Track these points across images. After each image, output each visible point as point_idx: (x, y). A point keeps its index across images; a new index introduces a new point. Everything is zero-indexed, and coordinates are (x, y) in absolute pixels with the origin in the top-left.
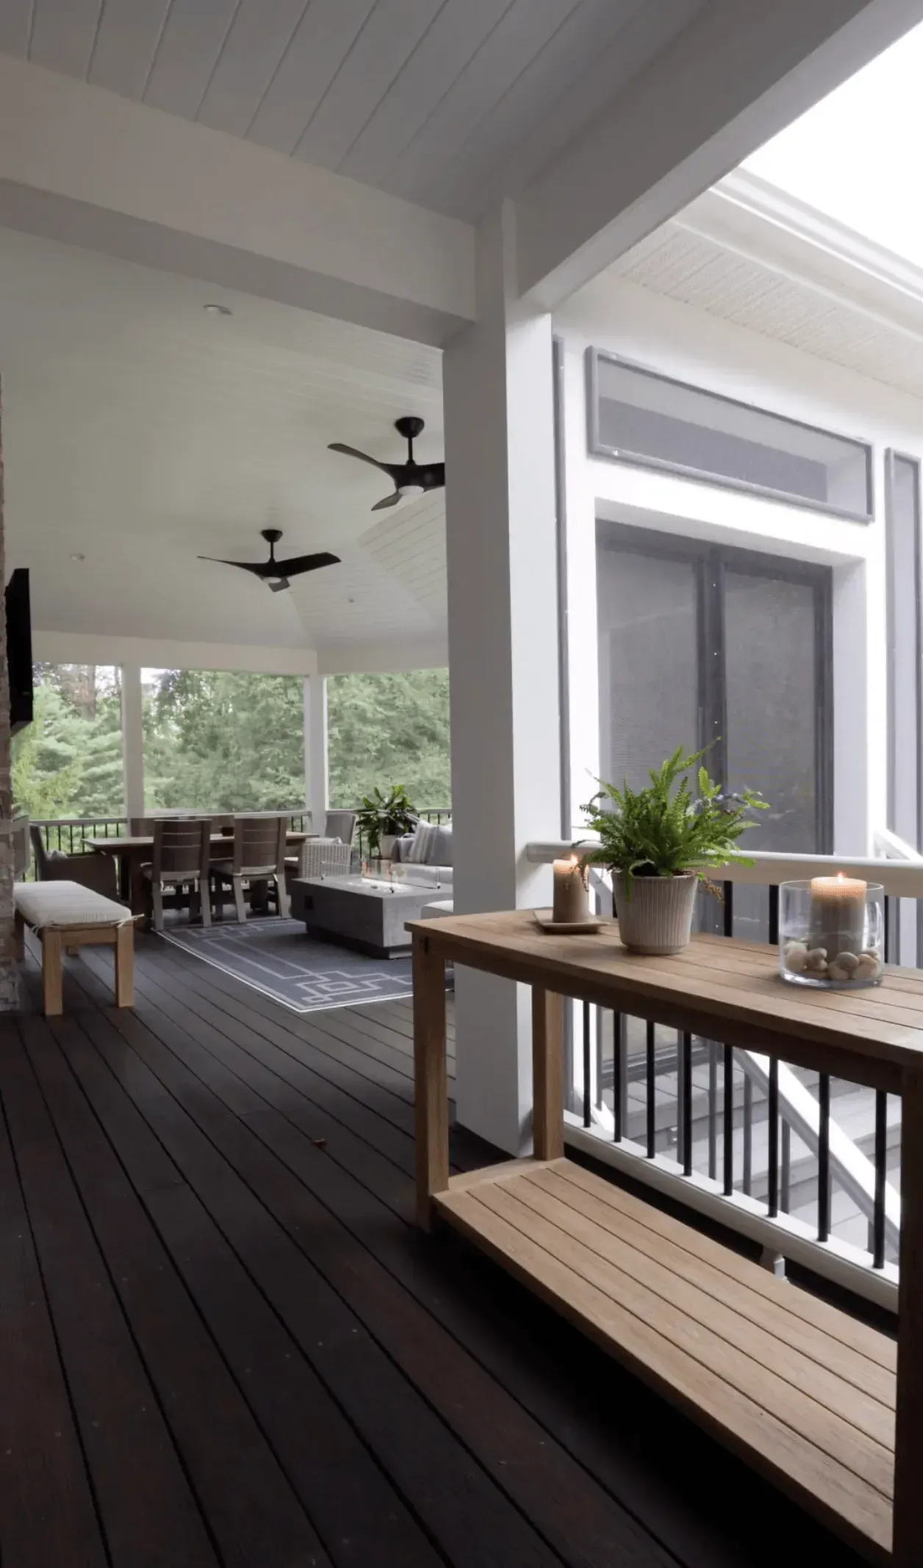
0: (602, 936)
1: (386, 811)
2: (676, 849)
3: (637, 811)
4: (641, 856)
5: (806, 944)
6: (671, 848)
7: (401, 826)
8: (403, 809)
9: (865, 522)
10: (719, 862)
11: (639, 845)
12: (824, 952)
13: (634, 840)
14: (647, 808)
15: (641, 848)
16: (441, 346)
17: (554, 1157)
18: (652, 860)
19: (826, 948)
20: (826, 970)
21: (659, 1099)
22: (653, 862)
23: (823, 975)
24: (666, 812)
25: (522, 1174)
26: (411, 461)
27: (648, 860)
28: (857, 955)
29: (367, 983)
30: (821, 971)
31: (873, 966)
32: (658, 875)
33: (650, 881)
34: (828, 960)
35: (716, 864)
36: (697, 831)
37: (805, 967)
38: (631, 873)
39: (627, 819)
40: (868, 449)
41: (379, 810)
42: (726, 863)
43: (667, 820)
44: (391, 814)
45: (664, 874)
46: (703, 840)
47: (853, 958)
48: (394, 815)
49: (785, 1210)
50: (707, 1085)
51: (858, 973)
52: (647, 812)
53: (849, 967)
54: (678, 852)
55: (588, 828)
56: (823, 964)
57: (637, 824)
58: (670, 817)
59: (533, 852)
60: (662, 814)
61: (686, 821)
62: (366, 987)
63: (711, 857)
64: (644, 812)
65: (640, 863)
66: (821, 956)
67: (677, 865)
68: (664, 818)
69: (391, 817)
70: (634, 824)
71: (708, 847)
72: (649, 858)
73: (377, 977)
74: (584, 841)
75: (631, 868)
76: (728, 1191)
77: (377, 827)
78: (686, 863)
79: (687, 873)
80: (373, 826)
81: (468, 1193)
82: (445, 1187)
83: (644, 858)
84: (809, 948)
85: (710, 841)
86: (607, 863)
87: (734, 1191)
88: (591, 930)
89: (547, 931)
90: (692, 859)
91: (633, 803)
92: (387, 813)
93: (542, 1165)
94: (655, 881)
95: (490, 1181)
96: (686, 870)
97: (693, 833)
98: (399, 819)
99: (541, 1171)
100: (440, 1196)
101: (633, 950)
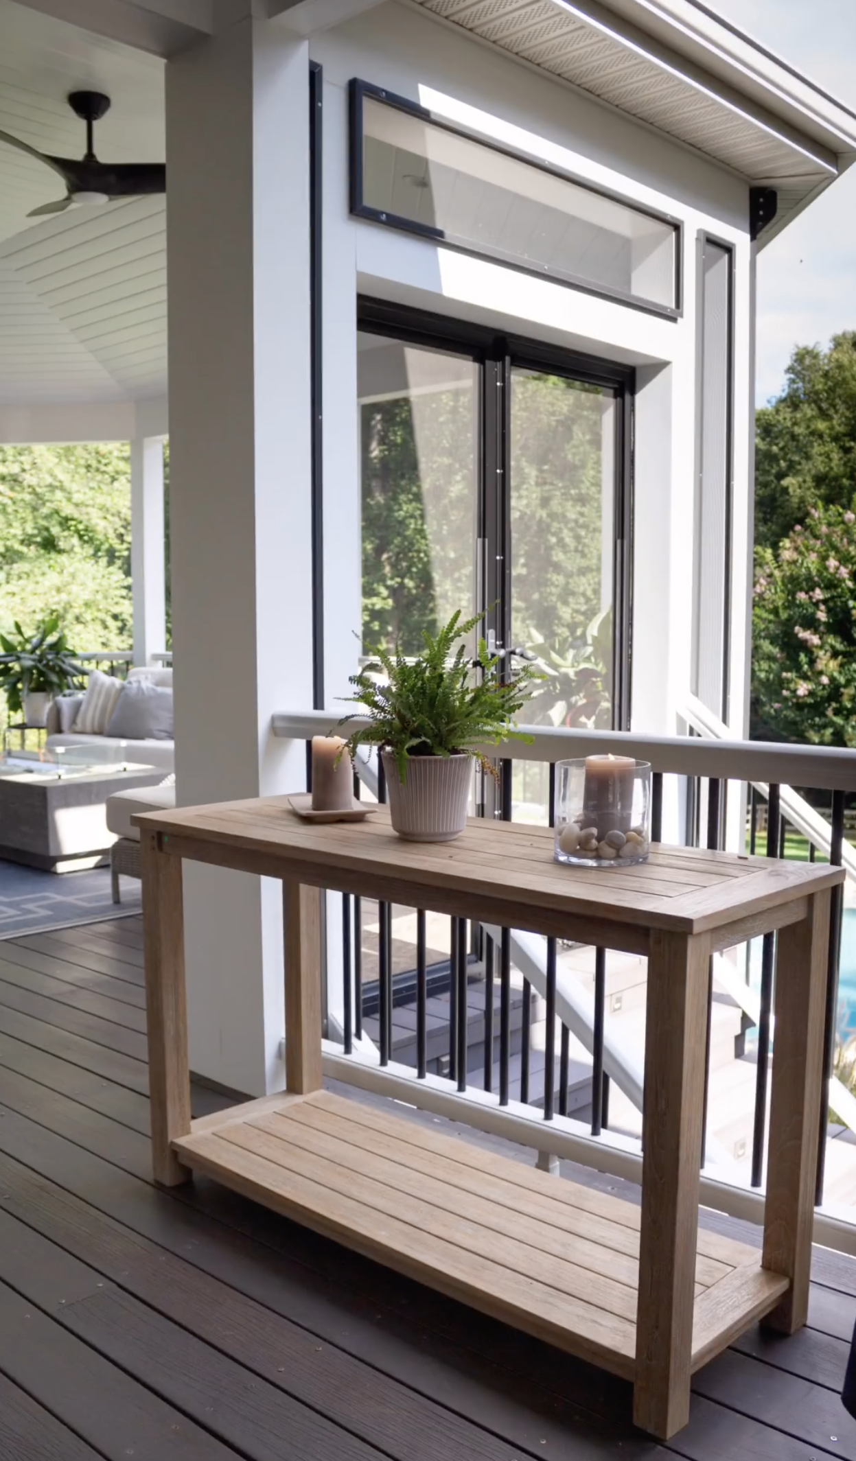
0: (371, 825)
1: (33, 656)
2: (453, 725)
3: (411, 682)
4: (415, 734)
5: (580, 824)
6: (448, 724)
7: (54, 678)
8: (57, 653)
9: (671, 317)
10: (498, 739)
11: (414, 722)
12: (594, 831)
13: (409, 716)
14: (422, 680)
15: (416, 724)
16: (163, 55)
17: (311, 1090)
18: (429, 738)
19: (595, 827)
20: (597, 849)
21: (431, 1024)
22: (428, 741)
23: (594, 854)
24: (443, 684)
25: (275, 1110)
26: (90, 155)
27: (424, 738)
28: (625, 832)
29: (30, 906)
30: (592, 850)
31: (639, 843)
32: (434, 755)
33: (425, 761)
34: (599, 839)
35: (493, 741)
36: (475, 706)
37: (578, 847)
38: (405, 753)
39: (400, 692)
40: (677, 227)
41: (23, 655)
42: (505, 740)
43: (443, 693)
44: (40, 661)
45: (439, 753)
46: (480, 716)
47: (620, 836)
48: (44, 662)
49: (562, 1112)
50: (482, 1005)
51: (627, 849)
52: (422, 684)
53: (617, 846)
54: (454, 729)
55: (354, 699)
56: (594, 842)
57: (411, 698)
58: (447, 690)
59: (279, 724)
60: (439, 687)
61: (465, 692)
62: (30, 912)
63: (488, 733)
64: (419, 684)
65: (415, 742)
66: (592, 835)
67: (455, 742)
68: (441, 690)
69: (40, 666)
70: (408, 696)
71: (486, 724)
72: (425, 736)
73: (45, 898)
74: (353, 716)
75: (406, 747)
76: (503, 1102)
77: (19, 680)
78: (463, 740)
79: (463, 751)
80: (12, 680)
81: (214, 1134)
82: (187, 1131)
83: (419, 736)
84: (581, 829)
85: (488, 716)
86: (378, 740)
87: (510, 1101)
88: (358, 818)
89: (307, 820)
90: (470, 736)
91: (407, 673)
92: (34, 660)
93: (297, 1099)
94: (430, 761)
95: (240, 1121)
96: (461, 747)
97: (471, 708)
98: (52, 669)
99: (297, 1105)
100: (182, 1141)
101: (406, 837)
